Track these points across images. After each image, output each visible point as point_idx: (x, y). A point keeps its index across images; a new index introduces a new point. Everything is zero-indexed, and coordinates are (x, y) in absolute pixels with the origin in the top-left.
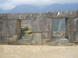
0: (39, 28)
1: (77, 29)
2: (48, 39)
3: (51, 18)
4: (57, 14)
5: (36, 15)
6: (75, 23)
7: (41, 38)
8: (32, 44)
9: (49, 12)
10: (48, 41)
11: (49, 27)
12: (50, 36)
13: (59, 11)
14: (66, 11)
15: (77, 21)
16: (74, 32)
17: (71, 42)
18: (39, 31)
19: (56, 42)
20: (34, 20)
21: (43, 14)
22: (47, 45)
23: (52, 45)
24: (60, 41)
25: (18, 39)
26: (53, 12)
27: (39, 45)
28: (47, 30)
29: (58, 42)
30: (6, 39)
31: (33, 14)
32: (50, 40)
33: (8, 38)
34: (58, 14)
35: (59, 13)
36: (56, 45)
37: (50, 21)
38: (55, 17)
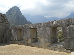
0: (42, 35)
1: (70, 36)
2: (49, 44)
3: (49, 26)
4: (53, 23)
5: (40, 25)
6: (68, 31)
7: (44, 43)
8: (39, 47)
9: (48, 22)
10: (49, 46)
11: (48, 34)
12: (50, 41)
13: (54, 21)
14: (60, 20)
16: (68, 39)
18: (43, 37)
22: (48, 49)
23: (51, 50)
24: (57, 47)
25: (32, 42)
28: (47, 36)
29: (56, 48)
30: (26, 42)
33: (27, 41)
34: (54, 23)
35: (54, 22)
36: (54, 50)
37: (49, 29)
38: (52, 25)
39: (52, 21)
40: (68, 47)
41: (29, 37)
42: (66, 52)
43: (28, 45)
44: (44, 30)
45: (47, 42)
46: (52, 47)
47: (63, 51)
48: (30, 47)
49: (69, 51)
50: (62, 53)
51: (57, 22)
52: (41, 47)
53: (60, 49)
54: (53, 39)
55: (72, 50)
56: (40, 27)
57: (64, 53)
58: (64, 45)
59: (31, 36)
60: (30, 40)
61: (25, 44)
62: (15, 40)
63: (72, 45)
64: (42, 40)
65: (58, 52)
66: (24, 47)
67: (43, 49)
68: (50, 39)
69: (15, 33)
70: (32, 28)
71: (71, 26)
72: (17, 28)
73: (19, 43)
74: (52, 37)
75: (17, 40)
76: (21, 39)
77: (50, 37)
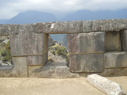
0: (22, 50)
2: (38, 67)
3: (41, 33)
4: (49, 26)
5: (18, 28)
6: (78, 42)
7: (26, 66)
8: (11, 76)
9: (37, 24)
10: (36, 71)
11: (37, 48)
12: (40, 62)
14: (64, 23)
15: (80, 37)
16: (77, 55)
17: (73, 71)
18: (23, 54)
19: (50, 73)
20: (14, 36)
21: (28, 27)
22: (35, 76)
23: (43, 77)
26: (44, 23)
27: (23, 77)
28: (35, 52)
31: (13, 27)
32: (41, 68)
34: (52, 27)
35: (53, 25)
36: (49, 76)
37: (40, 38)
38: (46, 31)
39: (47, 23)
40: (76, 68)
42: (73, 77)
44: (27, 39)
45: (34, 63)
47: (68, 77)
49: (78, 75)
51: (59, 25)
52: (19, 75)
53: (61, 74)
54: (45, 56)
55: (85, 74)
56: (17, 34)
58: (68, 67)
64: (21, 61)
68: (40, 58)
74: (45, 53)
77: (41, 54)
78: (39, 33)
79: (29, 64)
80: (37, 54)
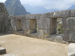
0: (42, 26)
1: (69, 28)
2: (48, 35)
3: (49, 17)
4: (53, 14)
5: (40, 15)
6: (68, 23)
9: (48, 13)
10: (47, 37)
11: (47, 25)
14: (60, 12)
20: (38, 20)
22: (47, 39)
24: (56, 38)
25: (31, 33)
26: (50, 13)
27: (42, 39)
29: (54, 39)
33: (26, 32)
34: (54, 14)
35: (54, 13)
36: (52, 41)
38: (51, 16)
39: (52, 12)
40: (66, 38)
41: (29, 28)
42: (64, 43)
43: (27, 36)
44: (43, 21)
45: (46, 33)
46: (51, 39)
47: (62, 43)
48: (29, 38)
49: (67, 43)
50: (61, 44)
51: (58, 13)
52: (40, 38)
53: (58, 41)
54: (52, 30)
55: (70, 42)
56: (40, 18)
57: (62, 44)
58: (62, 37)
59: (30, 27)
60: (29, 31)
61: (23, 34)
62: (14, 30)
63: (70, 37)
64: (41, 31)
65: (56, 43)
66: (23, 38)
67: (41, 40)
68: (49, 30)
69: (14, 23)
70: (31, 18)
71: (71, 18)
72: (16, 18)
73: (18, 34)
74: (52, 28)
75: (16, 30)
76: (20, 30)
77: (49, 28)
78: (48, 18)
79: (44, 33)
80: (47, 28)
